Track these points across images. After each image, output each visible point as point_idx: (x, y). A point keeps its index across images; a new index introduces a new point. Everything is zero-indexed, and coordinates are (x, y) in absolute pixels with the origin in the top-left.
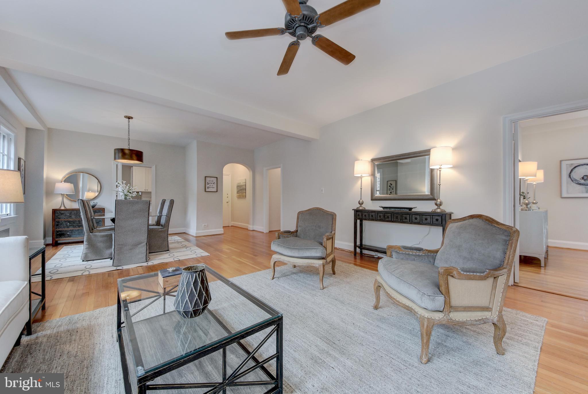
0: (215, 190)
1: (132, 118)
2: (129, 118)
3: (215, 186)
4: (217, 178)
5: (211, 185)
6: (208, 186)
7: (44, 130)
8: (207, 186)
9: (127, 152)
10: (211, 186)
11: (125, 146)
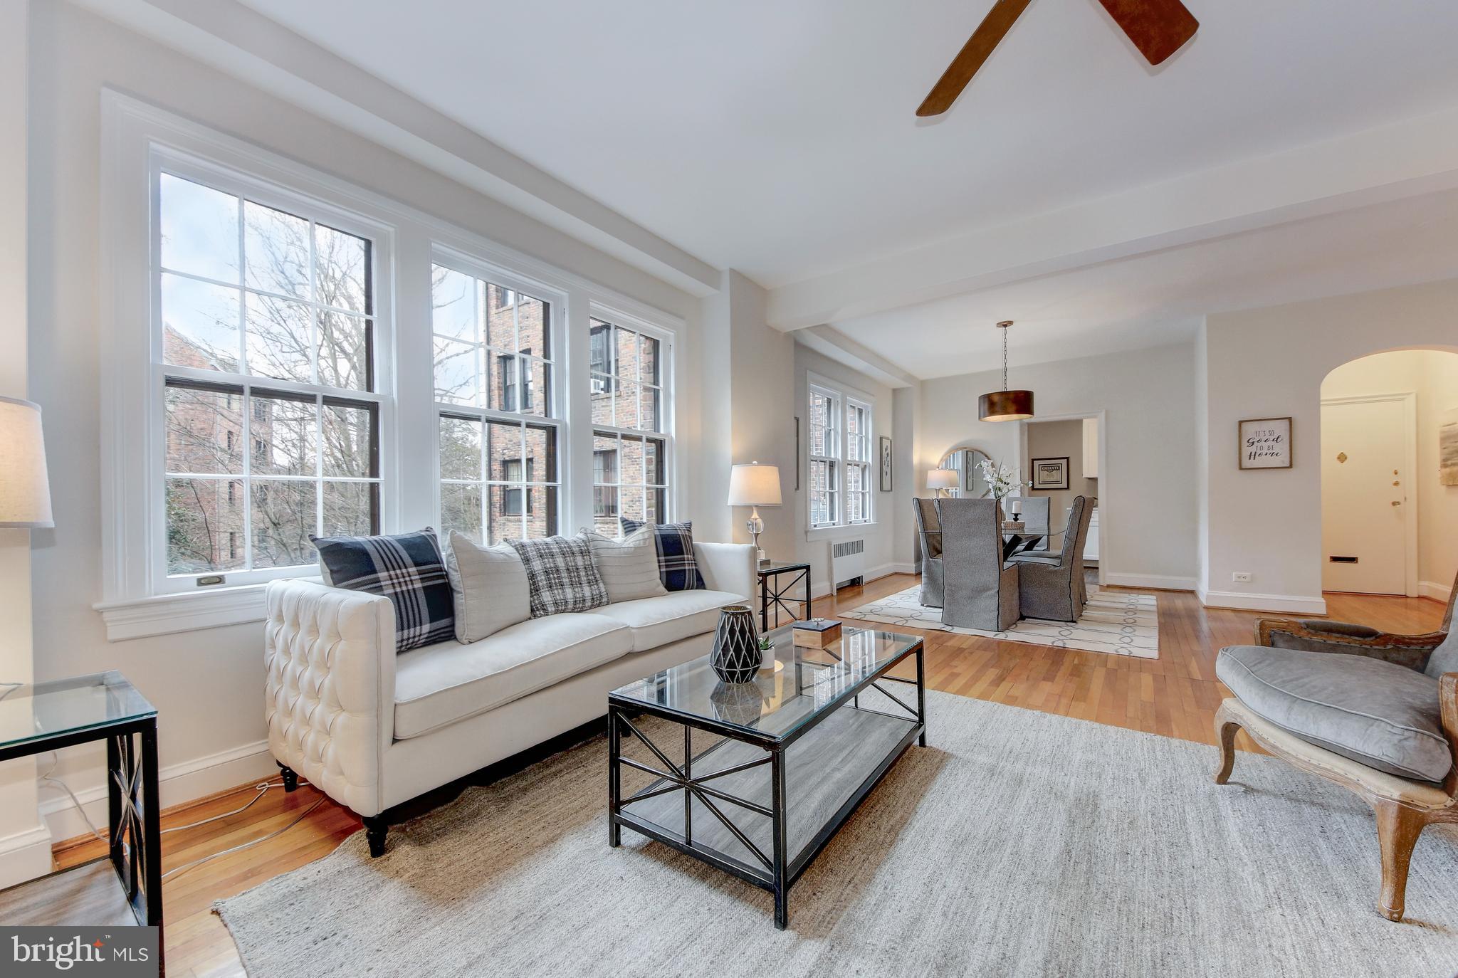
0: (1283, 460)
1: (1011, 323)
2: (1005, 326)
3: (1282, 448)
4: (1290, 419)
5: (1265, 445)
6: (1253, 449)
7: (910, 386)
8: (1247, 450)
9: (996, 399)
10: (1264, 451)
11: (997, 387)
